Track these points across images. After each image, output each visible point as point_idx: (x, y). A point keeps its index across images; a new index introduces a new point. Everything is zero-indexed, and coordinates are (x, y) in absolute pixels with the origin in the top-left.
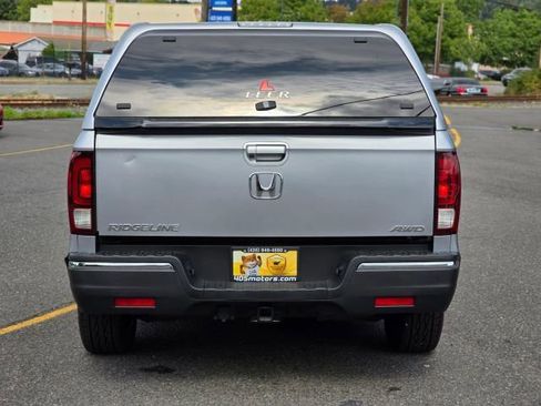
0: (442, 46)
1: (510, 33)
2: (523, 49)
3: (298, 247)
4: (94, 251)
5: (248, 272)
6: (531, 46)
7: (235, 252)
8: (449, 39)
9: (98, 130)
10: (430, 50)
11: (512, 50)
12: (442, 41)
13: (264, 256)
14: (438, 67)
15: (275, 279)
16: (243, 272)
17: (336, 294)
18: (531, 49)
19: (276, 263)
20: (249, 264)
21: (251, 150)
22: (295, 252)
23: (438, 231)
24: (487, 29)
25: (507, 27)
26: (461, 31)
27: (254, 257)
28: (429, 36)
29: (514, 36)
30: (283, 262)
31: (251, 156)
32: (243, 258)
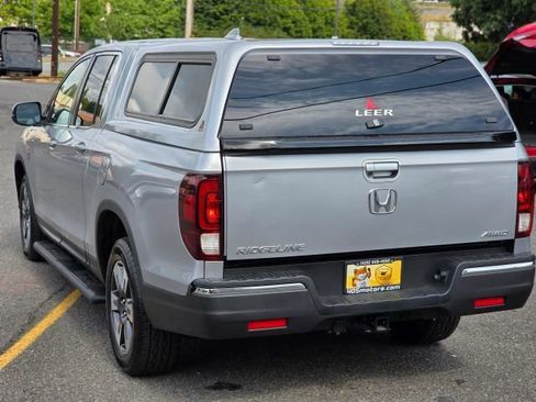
0: (81, 24)
1: (140, 10)
2: (153, 26)
3: (401, 257)
4: (222, 276)
5: (358, 284)
6: (161, 23)
7: (349, 266)
8: (87, 16)
9: (223, 152)
10: (69, 27)
11: (143, 28)
12: (81, 18)
13: (373, 268)
14: (77, 44)
15: (383, 289)
16: (354, 285)
17: (445, 300)
18: (161, 26)
19: (383, 274)
20: (360, 276)
21: (370, 167)
22: (400, 262)
23: (519, 235)
24: (119, 7)
25: (137, 5)
26: (98, 8)
27: (365, 269)
28: (68, 12)
29: (144, 13)
30: (388, 273)
31: (370, 174)
32: (356, 271)
